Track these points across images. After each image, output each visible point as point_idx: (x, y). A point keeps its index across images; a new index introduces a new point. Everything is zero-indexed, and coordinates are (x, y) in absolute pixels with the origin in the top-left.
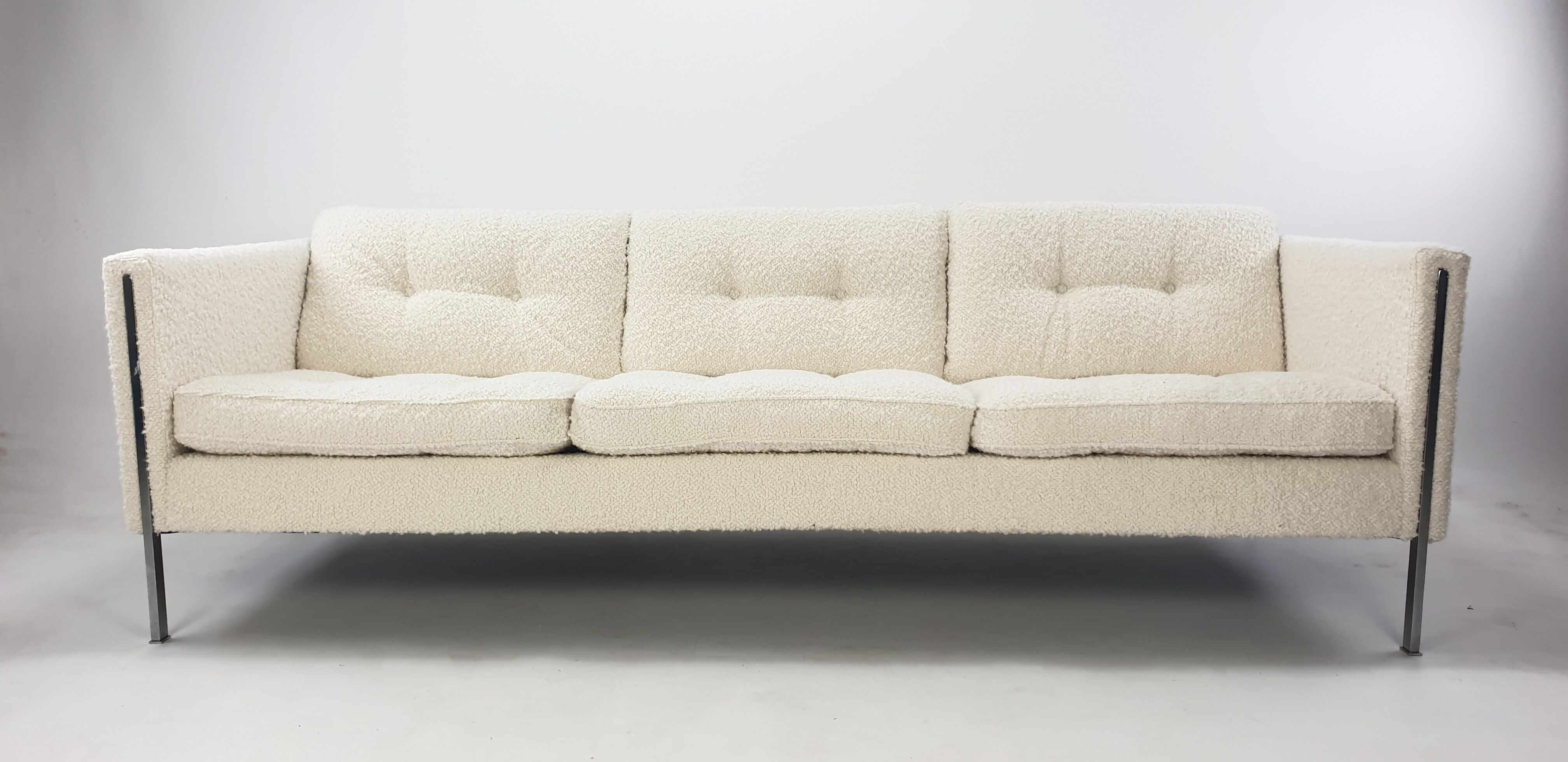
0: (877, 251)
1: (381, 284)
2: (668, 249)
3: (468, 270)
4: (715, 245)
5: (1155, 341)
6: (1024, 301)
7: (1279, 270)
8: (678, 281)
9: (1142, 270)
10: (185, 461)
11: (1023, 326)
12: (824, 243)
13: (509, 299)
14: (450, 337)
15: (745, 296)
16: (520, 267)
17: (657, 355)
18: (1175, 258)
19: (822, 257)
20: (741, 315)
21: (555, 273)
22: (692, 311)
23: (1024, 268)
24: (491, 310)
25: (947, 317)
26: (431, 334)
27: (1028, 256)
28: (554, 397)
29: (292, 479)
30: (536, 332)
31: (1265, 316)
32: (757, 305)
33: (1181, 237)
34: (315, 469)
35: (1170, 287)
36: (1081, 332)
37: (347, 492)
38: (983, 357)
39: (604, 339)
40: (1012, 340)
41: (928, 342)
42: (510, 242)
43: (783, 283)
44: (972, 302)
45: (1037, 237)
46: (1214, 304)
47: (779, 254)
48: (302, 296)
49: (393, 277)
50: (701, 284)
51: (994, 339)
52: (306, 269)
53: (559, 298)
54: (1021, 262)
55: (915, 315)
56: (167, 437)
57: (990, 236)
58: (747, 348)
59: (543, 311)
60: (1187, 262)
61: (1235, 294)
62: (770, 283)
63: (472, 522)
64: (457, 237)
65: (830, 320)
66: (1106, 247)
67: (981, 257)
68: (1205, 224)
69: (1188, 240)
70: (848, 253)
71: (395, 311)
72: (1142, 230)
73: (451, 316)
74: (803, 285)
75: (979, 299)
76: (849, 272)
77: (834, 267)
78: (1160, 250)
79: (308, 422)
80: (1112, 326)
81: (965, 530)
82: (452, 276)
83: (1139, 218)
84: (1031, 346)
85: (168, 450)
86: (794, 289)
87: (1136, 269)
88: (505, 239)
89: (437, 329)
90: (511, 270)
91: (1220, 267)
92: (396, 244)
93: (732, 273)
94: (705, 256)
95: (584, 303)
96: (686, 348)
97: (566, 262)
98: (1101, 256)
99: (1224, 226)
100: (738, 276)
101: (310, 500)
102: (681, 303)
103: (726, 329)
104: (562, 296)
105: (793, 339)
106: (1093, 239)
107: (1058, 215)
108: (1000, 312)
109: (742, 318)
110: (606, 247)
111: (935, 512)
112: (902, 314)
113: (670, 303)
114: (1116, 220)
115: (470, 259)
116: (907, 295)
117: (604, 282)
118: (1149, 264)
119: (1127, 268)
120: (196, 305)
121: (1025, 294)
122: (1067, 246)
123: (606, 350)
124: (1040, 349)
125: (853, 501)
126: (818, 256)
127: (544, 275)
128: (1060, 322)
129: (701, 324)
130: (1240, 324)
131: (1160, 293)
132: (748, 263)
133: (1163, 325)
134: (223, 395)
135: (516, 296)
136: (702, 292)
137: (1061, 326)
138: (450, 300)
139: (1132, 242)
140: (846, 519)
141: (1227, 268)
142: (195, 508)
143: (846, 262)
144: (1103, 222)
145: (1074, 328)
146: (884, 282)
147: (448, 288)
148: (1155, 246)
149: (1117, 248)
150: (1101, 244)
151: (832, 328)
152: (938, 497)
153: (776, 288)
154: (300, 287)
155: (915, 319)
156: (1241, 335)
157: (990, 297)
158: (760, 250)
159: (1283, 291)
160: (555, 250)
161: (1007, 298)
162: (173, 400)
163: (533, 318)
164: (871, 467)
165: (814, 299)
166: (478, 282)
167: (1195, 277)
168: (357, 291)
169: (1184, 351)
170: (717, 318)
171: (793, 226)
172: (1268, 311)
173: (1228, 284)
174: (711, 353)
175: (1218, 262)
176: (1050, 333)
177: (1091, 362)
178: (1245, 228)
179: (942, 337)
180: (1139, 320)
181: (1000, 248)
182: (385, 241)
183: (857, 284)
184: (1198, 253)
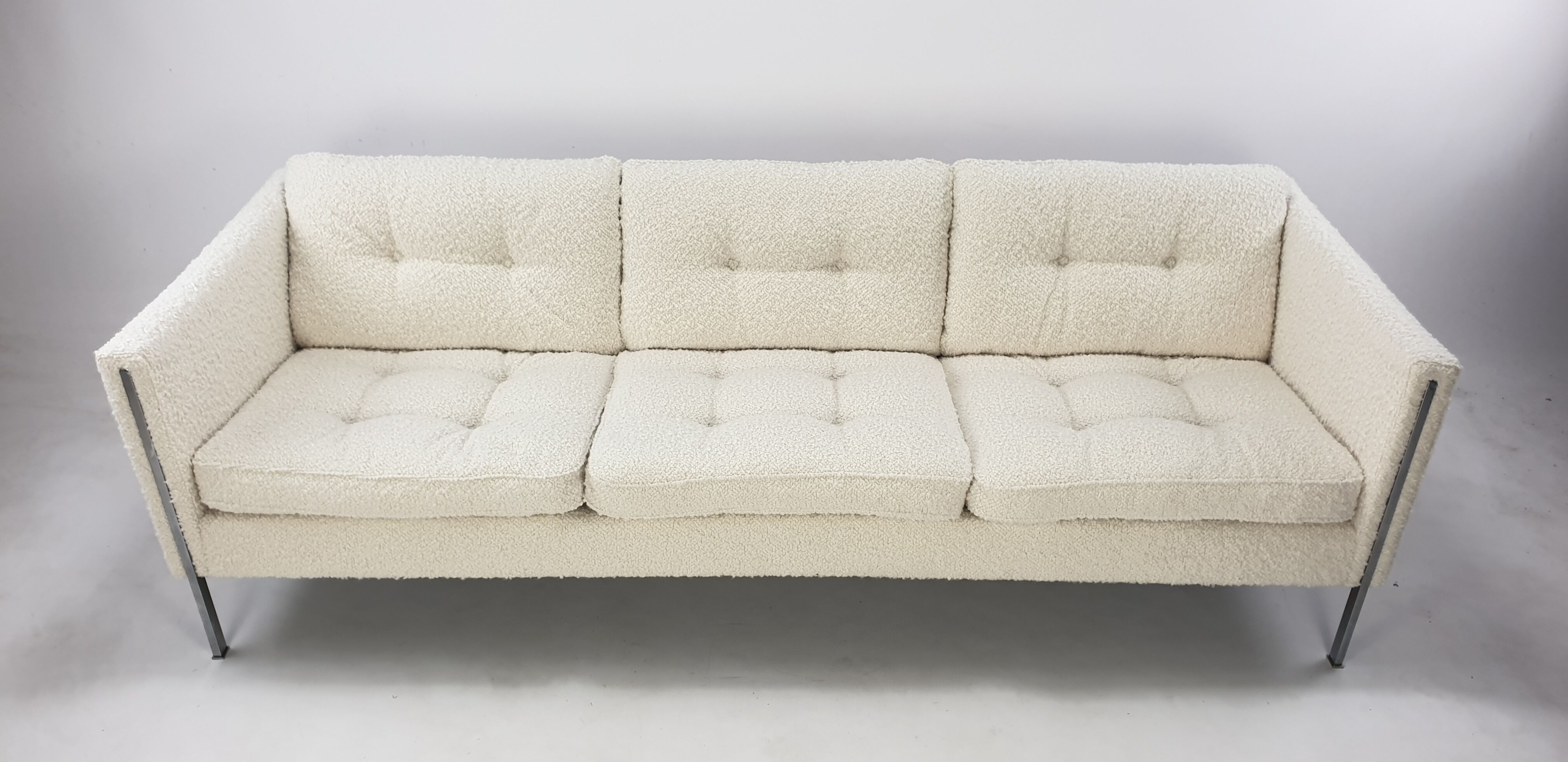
0: (879, 227)
1: (367, 252)
2: (663, 220)
3: (457, 241)
4: (712, 217)
5: (1149, 323)
6: (1025, 281)
7: (1282, 246)
8: (675, 256)
9: (1145, 248)
10: (216, 521)
11: (1022, 308)
12: (826, 216)
13: (501, 266)
14: (446, 313)
15: (744, 269)
16: (510, 237)
17: (657, 331)
18: (1180, 235)
19: (823, 233)
20: (740, 291)
21: (548, 246)
22: (691, 288)
23: (1027, 245)
24: (484, 284)
25: (947, 288)
26: (427, 309)
27: (1032, 232)
28: (568, 473)
29: (323, 537)
30: (533, 307)
31: (1260, 299)
32: (757, 282)
33: (1188, 213)
34: (343, 528)
35: (1171, 263)
36: (1078, 314)
37: (377, 548)
38: (981, 335)
39: (603, 311)
40: (1010, 321)
41: (926, 318)
42: (497, 210)
43: (783, 259)
44: (972, 281)
45: (1044, 211)
46: (1212, 287)
47: (779, 230)
48: (286, 263)
49: (379, 244)
50: (699, 258)
51: (992, 320)
52: (286, 233)
53: (554, 271)
54: (1025, 239)
55: (915, 292)
56: (194, 502)
57: (996, 210)
58: (748, 325)
59: (538, 285)
60: (1191, 240)
61: (1234, 277)
62: (770, 260)
63: (498, 571)
64: (441, 205)
65: (830, 298)
66: (1112, 225)
67: (985, 234)
68: (1215, 199)
69: (1195, 217)
70: (850, 228)
71: (387, 284)
72: (1150, 206)
73: (445, 292)
74: (804, 260)
75: (979, 279)
76: (851, 247)
77: (835, 242)
78: (1166, 227)
79: (332, 497)
80: (1109, 308)
81: (955, 578)
82: (440, 247)
83: (1149, 192)
84: (1028, 327)
85: (198, 512)
86: (794, 265)
87: (1140, 248)
88: (491, 207)
89: (432, 304)
90: (501, 238)
91: (1224, 248)
92: (378, 210)
93: (731, 245)
94: (702, 229)
95: (580, 276)
96: (687, 327)
97: (558, 233)
98: (1107, 234)
99: (1234, 203)
100: (737, 250)
101: (342, 554)
102: (679, 280)
103: (726, 306)
104: (556, 268)
105: (793, 319)
106: (1099, 217)
107: (1067, 186)
108: (1000, 293)
109: (742, 295)
110: (598, 214)
111: (929, 565)
112: (903, 291)
113: (669, 279)
114: (1125, 194)
115: (458, 230)
116: (909, 272)
117: (599, 253)
118: (1153, 242)
119: (1131, 248)
120: (195, 364)
121: (1026, 273)
122: (1073, 221)
123: (605, 321)
124: (1036, 330)
125: (854, 556)
126: (819, 232)
127: (536, 246)
128: (1059, 302)
129: (701, 302)
130: (1234, 308)
131: (1160, 269)
132: (747, 238)
133: (1159, 308)
134: (243, 468)
135: (508, 263)
136: (701, 266)
137: (1058, 306)
138: (442, 275)
139: (1139, 220)
140: (847, 570)
141: (1230, 248)
142: (234, 560)
143: (848, 236)
144: (1112, 197)
145: (1072, 309)
146: (885, 259)
147: (437, 259)
148: (1162, 225)
149: (1123, 227)
150: (1107, 222)
151: (833, 308)
152: (932, 554)
153: (776, 264)
154: (283, 258)
155: (915, 296)
156: (1234, 320)
157: (991, 276)
158: (759, 225)
159: (1282, 271)
160: (545, 220)
161: (1008, 278)
162: (192, 468)
163: (529, 292)
164: (871, 529)
165: (814, 275)
166: (469, 252)
167: (1196, 255)
168: (344, 262)
169: (1175, 334)
170: (716, 295)
171: (793, 195)
172: (1264, 294)
173: (1228, 265)
174: (711, 331)
175: (1222, 242)
176: (1047, 314)
177: (1085, 341)
178: (1254, 204)
179: (941, 310)
180: (1136, 303)
181: (1004, 225)
182: (365, 208)
183: (858, 258)
184: (1204, 231)
